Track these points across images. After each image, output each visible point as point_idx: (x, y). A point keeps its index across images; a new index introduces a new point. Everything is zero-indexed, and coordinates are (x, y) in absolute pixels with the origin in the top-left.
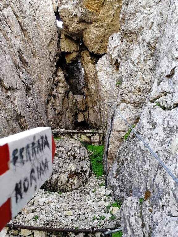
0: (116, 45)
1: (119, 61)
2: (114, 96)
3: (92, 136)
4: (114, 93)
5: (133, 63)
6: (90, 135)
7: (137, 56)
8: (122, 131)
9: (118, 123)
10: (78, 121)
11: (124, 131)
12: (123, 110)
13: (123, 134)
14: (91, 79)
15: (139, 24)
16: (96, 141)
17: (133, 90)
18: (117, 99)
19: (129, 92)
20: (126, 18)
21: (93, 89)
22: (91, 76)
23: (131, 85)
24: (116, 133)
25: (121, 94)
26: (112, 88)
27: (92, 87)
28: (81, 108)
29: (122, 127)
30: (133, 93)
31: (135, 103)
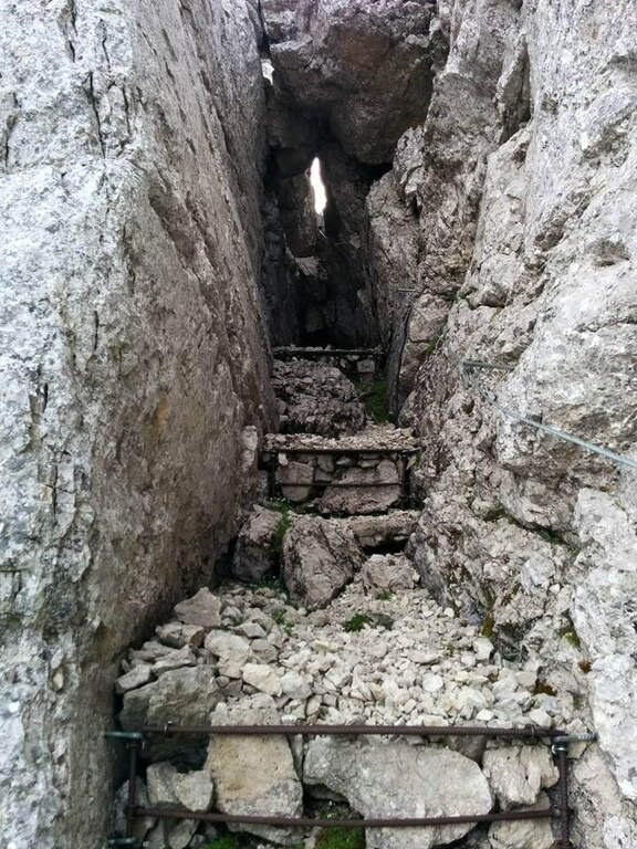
0: (415, 165)
1: (419, 203)
2: (409, 276)
3: (359, 360)
4: (408, 269)
5: (444, 220)
6: (355, 357)
7: (452, 209)
8: (423, 341)
9: (417, 329)
10: (309, 330)
11: (427, 341)
12: (425, 305)
13: (426, 346)
14: (348, 222)
15: (456, 154)
16: (368, 370)
17: (444, 271)
18: (414, 282)
19: (437, 275)
20: (435, 137)
21: (353, 247)
22: (349, 214)
23: (441, 262)
24: (413, 346)
25: (423, 278)
26: (404, 258)
27: (352, 242)
28: (317, 294)
29: (424, 335)
30: (444, 277)
31: (446, 295)
